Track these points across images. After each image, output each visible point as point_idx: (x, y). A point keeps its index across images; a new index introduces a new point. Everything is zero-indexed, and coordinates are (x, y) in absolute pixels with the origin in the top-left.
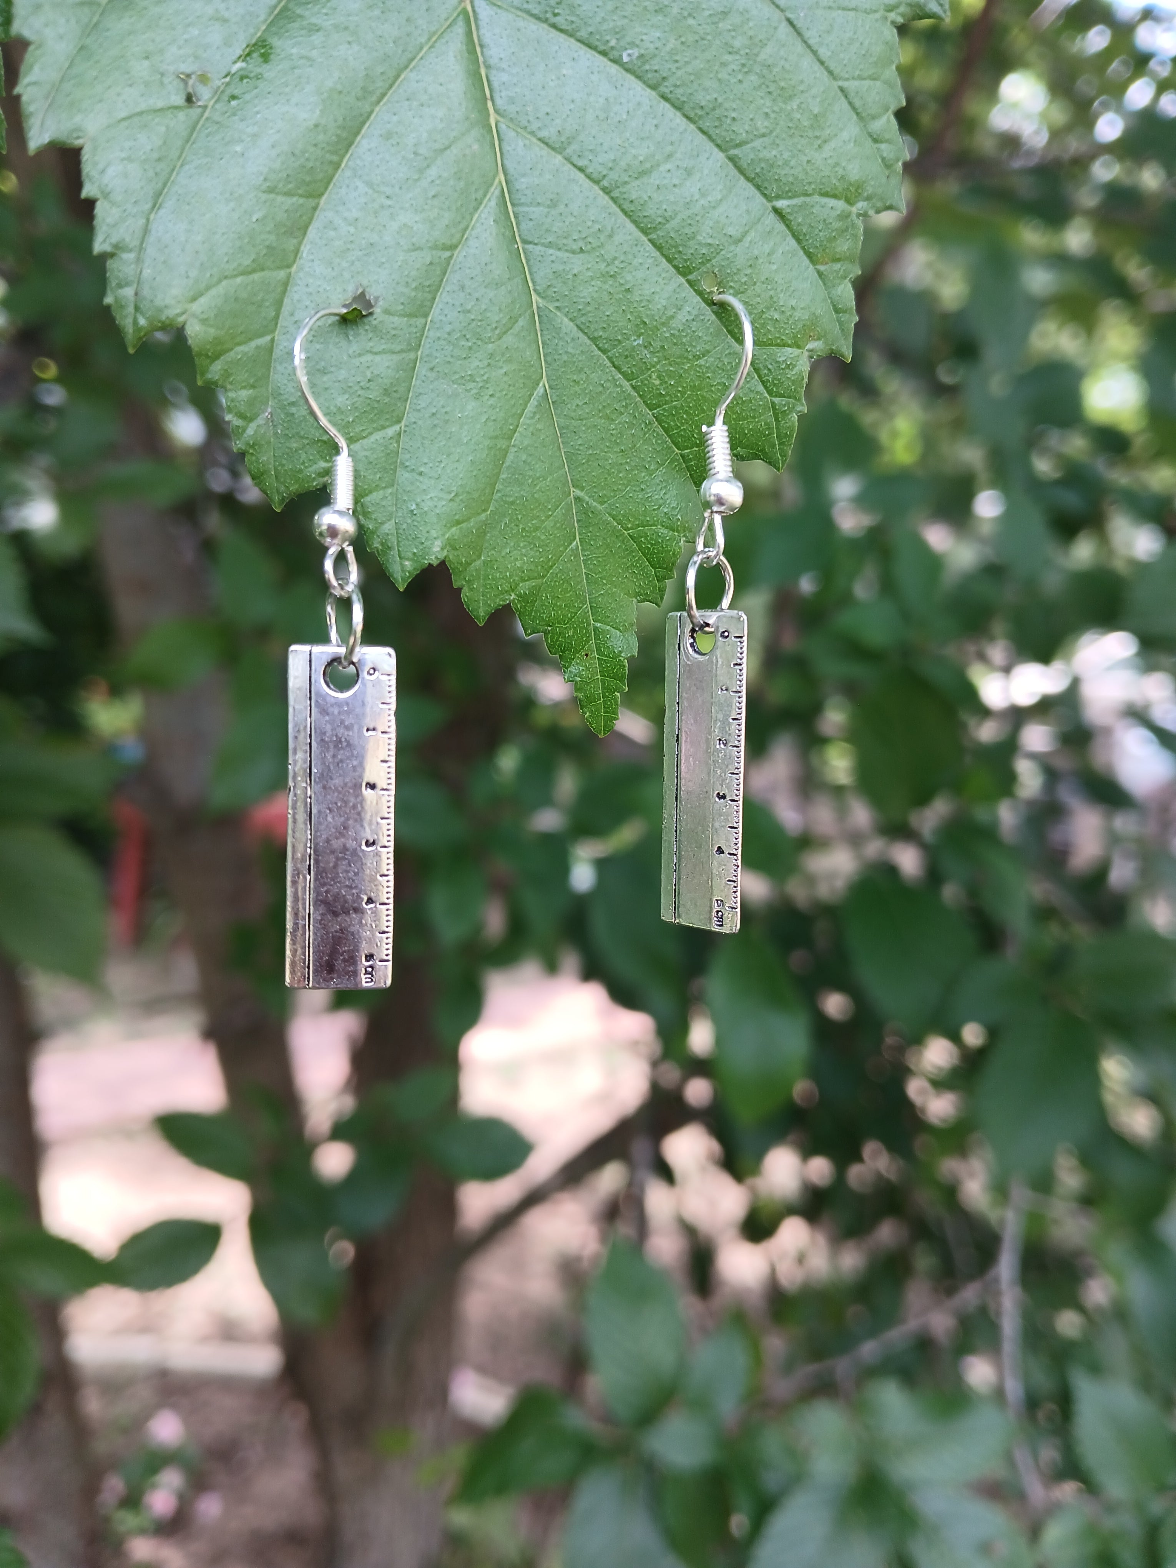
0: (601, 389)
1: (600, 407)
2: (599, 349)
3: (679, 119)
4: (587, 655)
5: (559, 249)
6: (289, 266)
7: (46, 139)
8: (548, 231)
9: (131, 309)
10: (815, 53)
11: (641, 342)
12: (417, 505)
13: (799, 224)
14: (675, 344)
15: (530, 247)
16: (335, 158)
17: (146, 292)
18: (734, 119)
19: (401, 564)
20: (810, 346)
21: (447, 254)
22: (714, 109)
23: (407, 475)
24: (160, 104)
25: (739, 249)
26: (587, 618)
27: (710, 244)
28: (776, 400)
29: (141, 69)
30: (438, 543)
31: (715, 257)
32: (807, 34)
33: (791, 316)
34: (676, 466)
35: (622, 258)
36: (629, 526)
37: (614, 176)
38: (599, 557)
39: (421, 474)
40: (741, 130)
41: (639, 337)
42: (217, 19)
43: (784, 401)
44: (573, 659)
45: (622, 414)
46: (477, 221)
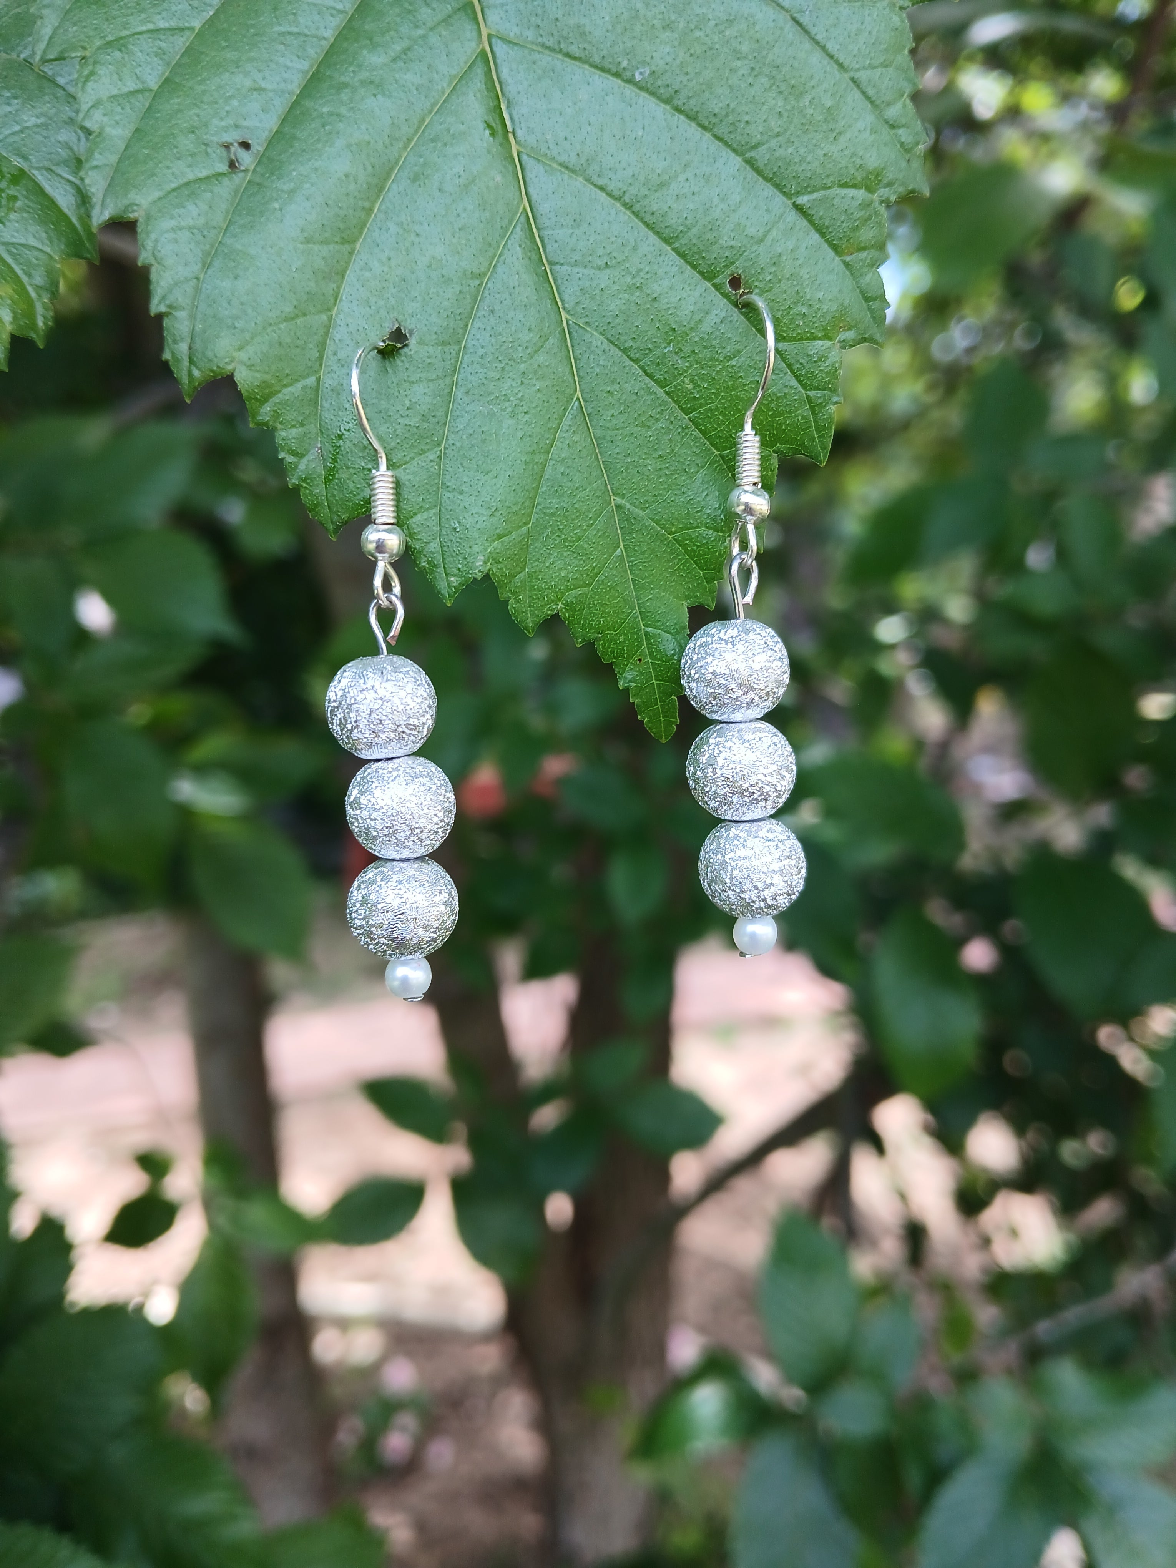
0: (635, 397)
1: (636, 416)
2: (631, 359)
3: (692, 129)
5: (585, 267)
6: (329, 310)
7: (106, 215)
8: (573, 250)
9: (186, 363)
10: (823, 48)
11: (671, 349)
12: (459, 522)
13: (821, 218)
14: (705, 347)
15: (557, 267)
16: (367, 204)
17: (198, 345)
18: (747, 122)
19: (448, 580)
20: (842, 336)
21: (477, 282)
22: (727, 115)
23: (448, 495)
24: (204, 173)
25: (762, 249)
26: (638, 623)
27: (732, 247)
28: (812, 393)
29: (187, 143)
30: (481, 559)
31: (738, 259)
32: (813, 31)
33: (819, 309)
34: (716, 467)
35: (647, 269)
36: (673, 530)
37: (633, 191)
38: (644, 562)
40: (756, 132)
41: (669, 344)
42: (255, 90)
43: (819, 393)
44: (627, 665)
45: (657, 420)
46: (504, 247)
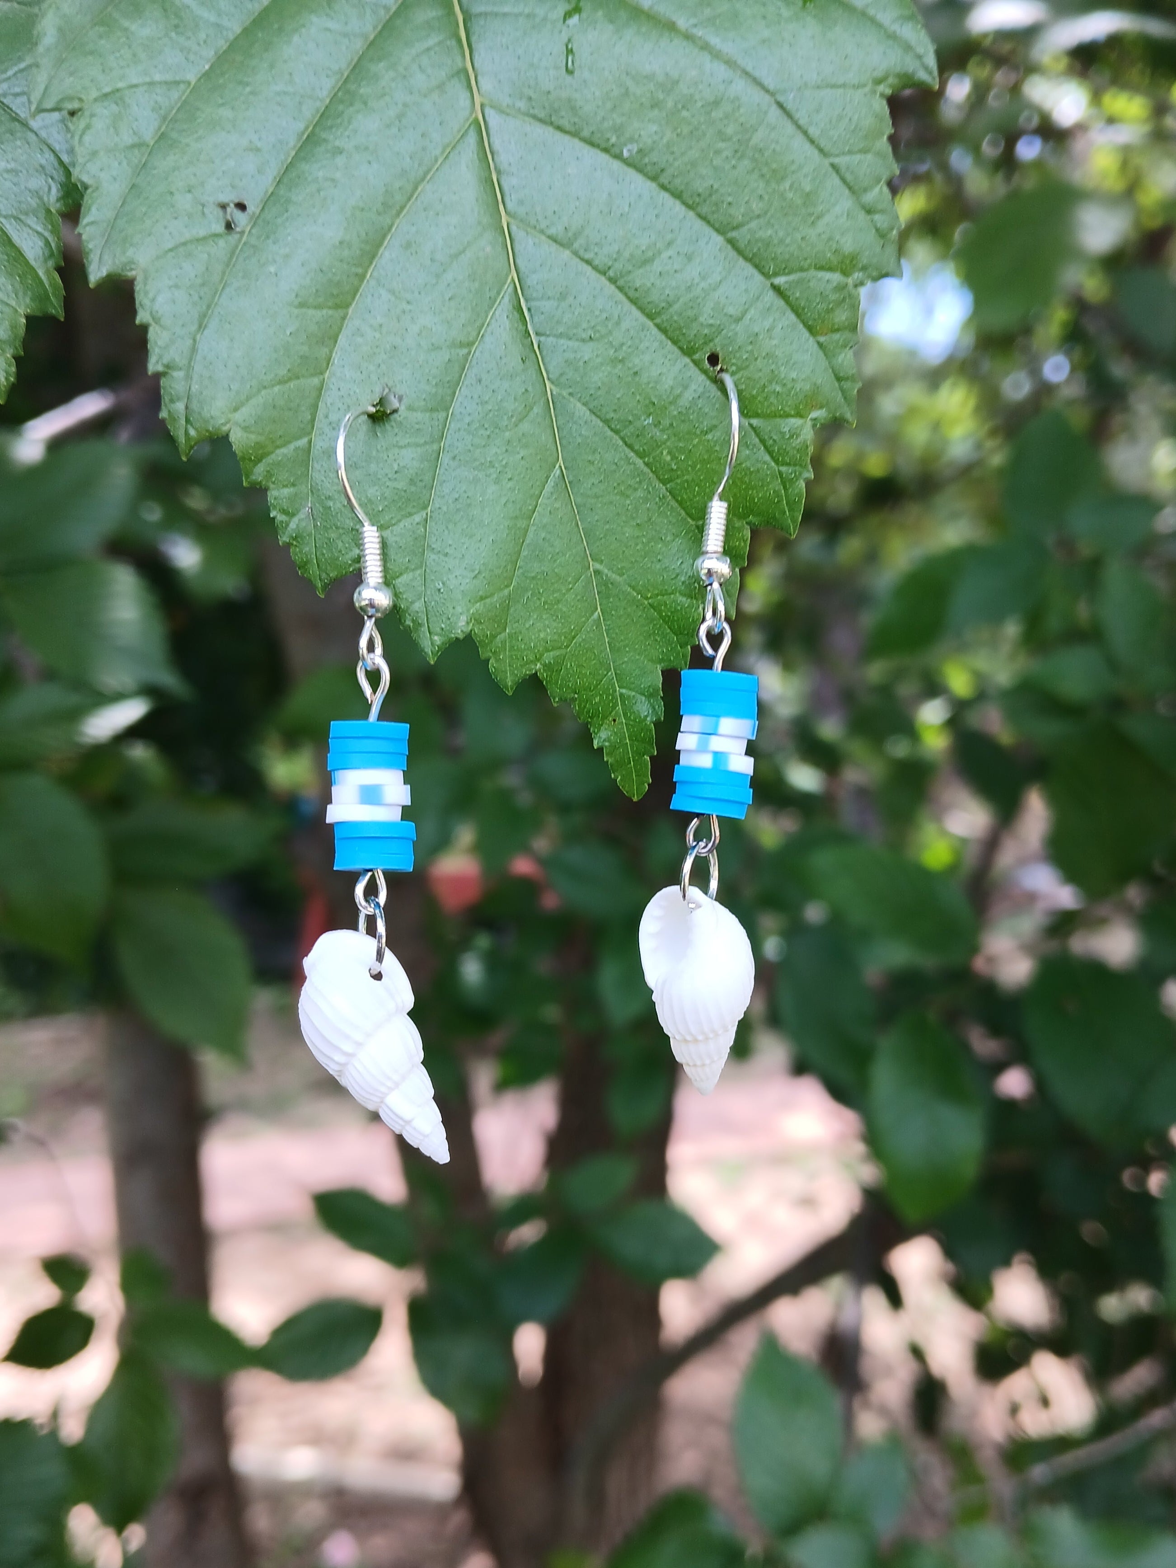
0: (615, 467)
1: (615, 485)
2: (612, 430)
3: (678, 208)
4: (614, 720)
5: (570, 339)
6: (322, 373)
7: (104, 272)
8: (558, 322)
9: (183, 422)
10: (805, 133)
11: (651, 422)
12: (443, 584)
13: (797, 299)
14: (683, 421)
15: (542, 339)
16: (360, 271)
17: (194, 405)
18: (730, 204)
19: (431, 639)
20: (815, 414)
21: (465, 351)
22: (710, 195)
23: (433, 556)
24: (202, 233)
25: (739, 328)
26: (613, 685)
27: (711, 325)
28: (783, 469)
29: (184, 201)
30: (463, 619)
31: (716, 337)
32: (797, 116)
33: (792, 388)
35: (629, 343)
36: (649, 595)
37: (618, 266)
38: (620, 626)
39: (446, 555)
40: (738, 213)
41: (648, 416)
42: (251, 150)
43: (791, 469)
44: (602, 725)
45: (636, 490)
46: (491, 318)
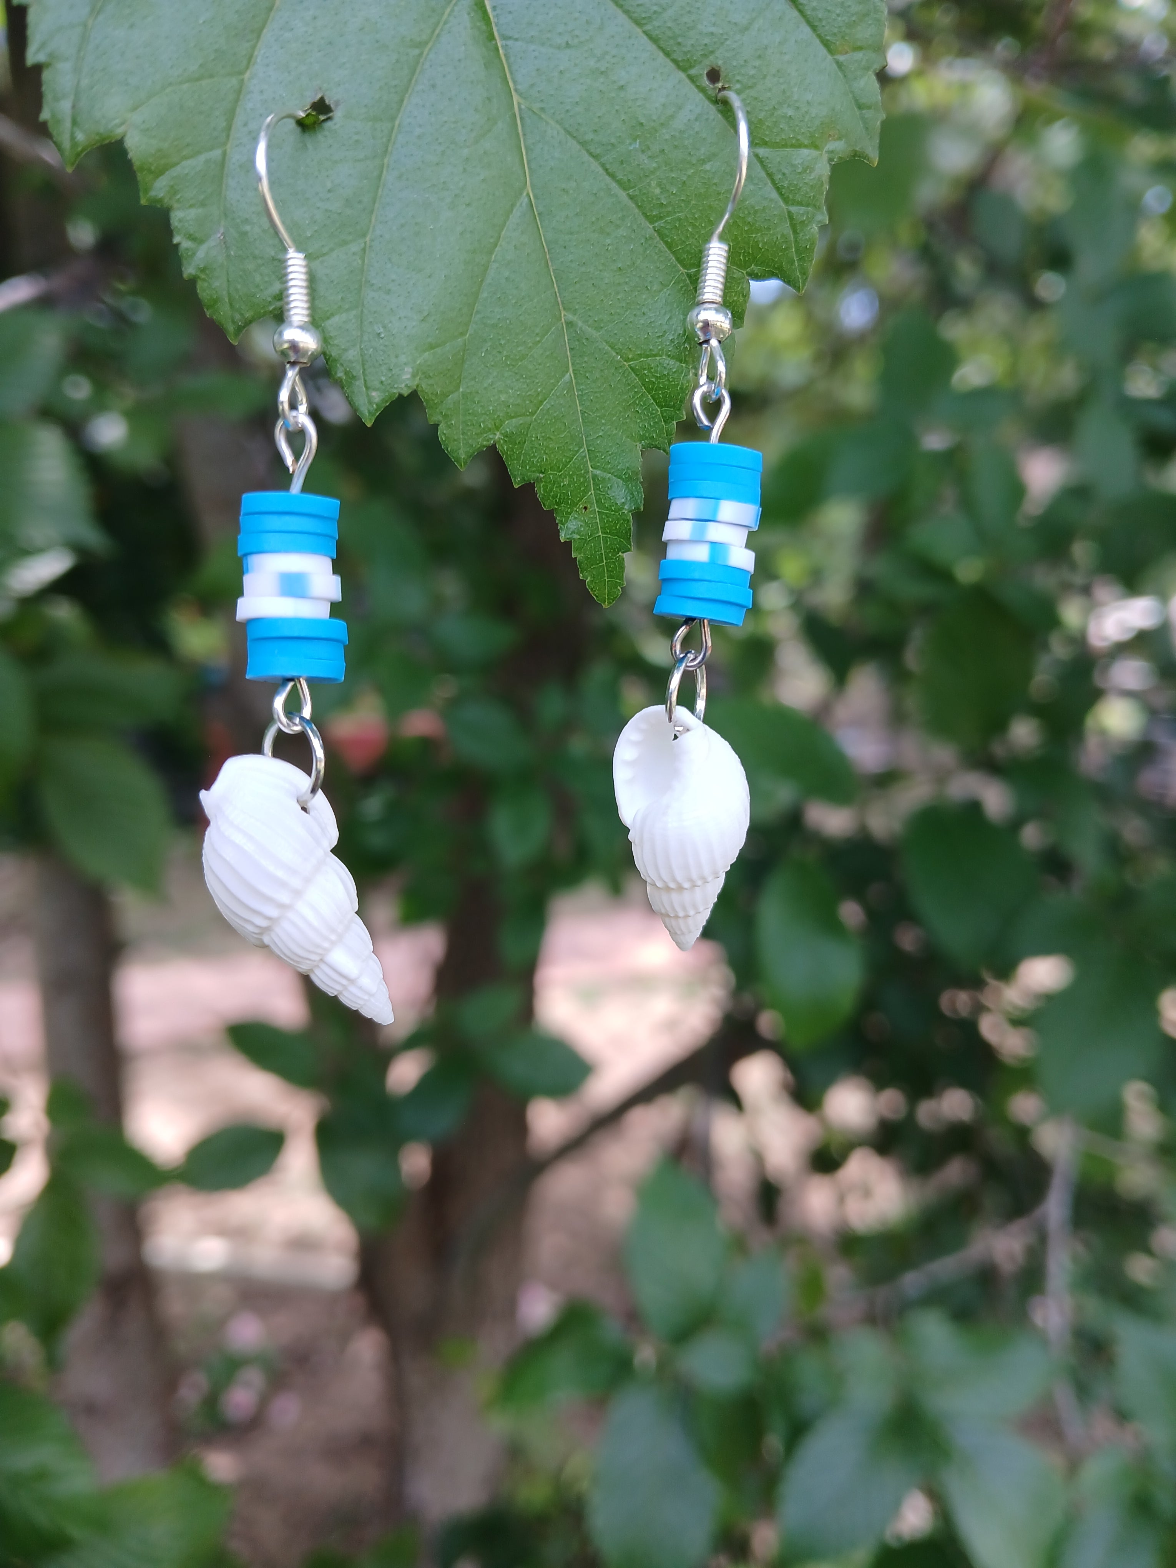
0: (593, 199)
1: (594, 219)
2: (591, 154)
4: (585, 508)
5: (543, 44)
6: (241, 73)
8: (530, 24)
9: (69, 123)
11: (637, 146)
12: (384, 327)
13: (814, 9)
14: (676, 147)
15: (510, 43)
17: (84, 104)
19: (368, 395)
20: (832, 145)
21: (417, 52)
23: (372, 294)
25: (746, 39)
26: (585, 464)
27: (712, 34)
28: (793, 209)
30: (408, 371)
31: (718, 48)
33: (807, 112)
34: (682, 287)
35: (614, 52)
36: (630, 356)
38: (596, 392)
39: (388, 292)
41: (635, 140)
43: (802, 209)
44: (571, 513)
45: (618, 227)
46: (449, 15)
